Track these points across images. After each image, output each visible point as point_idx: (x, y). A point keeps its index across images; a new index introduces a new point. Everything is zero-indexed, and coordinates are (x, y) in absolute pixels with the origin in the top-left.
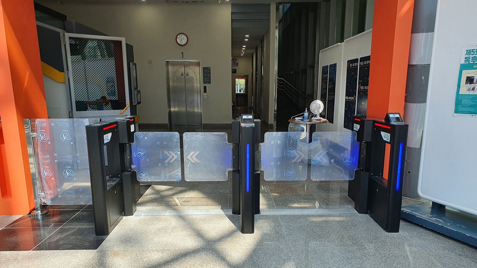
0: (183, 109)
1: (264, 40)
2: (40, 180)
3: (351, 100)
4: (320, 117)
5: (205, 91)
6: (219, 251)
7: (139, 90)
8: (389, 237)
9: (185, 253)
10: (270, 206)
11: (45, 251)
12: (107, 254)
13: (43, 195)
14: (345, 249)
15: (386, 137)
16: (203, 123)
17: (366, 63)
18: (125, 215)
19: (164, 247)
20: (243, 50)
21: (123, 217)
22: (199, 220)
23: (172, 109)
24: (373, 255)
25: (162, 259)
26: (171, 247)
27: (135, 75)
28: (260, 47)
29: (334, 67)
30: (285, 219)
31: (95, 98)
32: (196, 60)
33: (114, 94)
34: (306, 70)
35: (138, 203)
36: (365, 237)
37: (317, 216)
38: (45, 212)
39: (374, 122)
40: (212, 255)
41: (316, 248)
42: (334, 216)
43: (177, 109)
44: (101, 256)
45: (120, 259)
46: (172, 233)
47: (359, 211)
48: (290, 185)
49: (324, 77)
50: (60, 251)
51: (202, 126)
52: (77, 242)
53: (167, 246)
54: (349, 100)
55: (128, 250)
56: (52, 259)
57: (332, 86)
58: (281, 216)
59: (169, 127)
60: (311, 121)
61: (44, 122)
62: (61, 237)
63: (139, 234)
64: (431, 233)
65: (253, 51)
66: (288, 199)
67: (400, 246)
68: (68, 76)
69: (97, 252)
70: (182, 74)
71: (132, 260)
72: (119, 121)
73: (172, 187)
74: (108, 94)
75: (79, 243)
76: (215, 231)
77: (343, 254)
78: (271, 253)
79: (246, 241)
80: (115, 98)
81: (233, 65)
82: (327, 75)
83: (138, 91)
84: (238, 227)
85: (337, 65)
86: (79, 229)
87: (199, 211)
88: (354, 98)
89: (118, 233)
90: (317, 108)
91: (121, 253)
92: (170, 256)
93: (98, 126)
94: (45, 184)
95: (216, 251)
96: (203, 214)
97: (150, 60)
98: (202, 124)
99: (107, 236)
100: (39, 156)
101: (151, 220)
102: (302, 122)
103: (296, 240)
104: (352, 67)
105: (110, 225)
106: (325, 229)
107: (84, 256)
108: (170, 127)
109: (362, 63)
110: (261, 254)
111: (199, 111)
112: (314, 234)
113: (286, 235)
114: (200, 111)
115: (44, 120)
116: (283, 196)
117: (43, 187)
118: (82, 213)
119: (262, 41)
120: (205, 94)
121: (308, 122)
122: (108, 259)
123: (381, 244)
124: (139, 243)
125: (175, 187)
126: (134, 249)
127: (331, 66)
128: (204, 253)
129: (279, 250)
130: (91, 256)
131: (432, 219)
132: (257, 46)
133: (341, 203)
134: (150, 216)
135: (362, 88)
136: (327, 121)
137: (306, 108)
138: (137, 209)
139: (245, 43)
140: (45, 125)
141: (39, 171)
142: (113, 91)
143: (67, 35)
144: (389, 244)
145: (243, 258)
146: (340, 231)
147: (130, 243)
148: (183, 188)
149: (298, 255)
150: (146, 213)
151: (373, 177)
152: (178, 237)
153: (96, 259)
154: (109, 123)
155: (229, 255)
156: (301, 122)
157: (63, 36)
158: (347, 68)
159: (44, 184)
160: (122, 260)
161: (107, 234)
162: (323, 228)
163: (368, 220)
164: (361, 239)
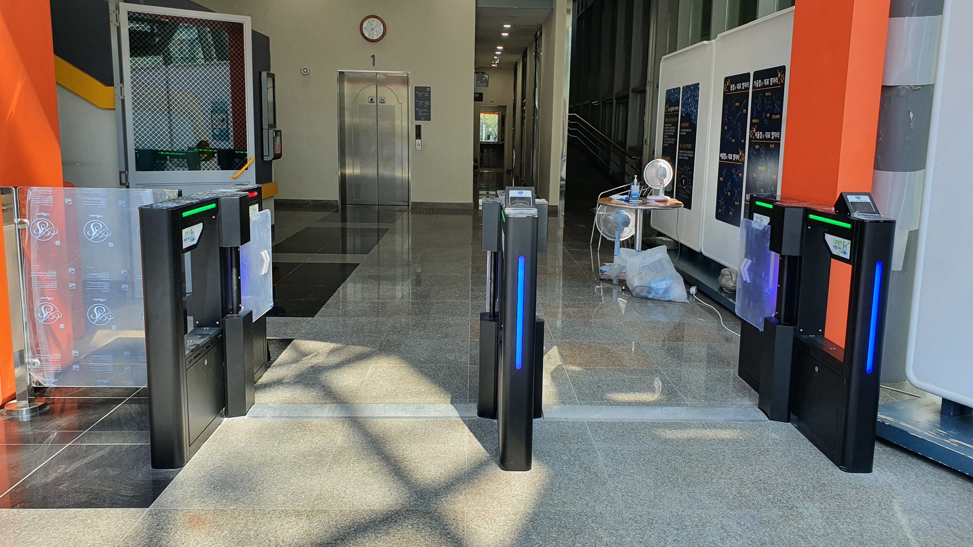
0: (371, 172)
1: (541, 34)
2: (32, 329)
3: (732, 160)
4: (665, 195)
5: (418, 136)
6: (448, 517)
7: (278, 129)
8: (850, 484)
9: (363, 521)
10: (564, 399)
11: (21, 510)
12: (174, 521)
13: (36, 365)
14: (753, 517)
15: (839, 248)
16: (412, 200)
17: (768, 82)
18: (227, 415)
19: (316, 503)
20: (496, 55)
21: (222, 419)
22: (400, 431)
23: (349, 171)
24: (824, 535)
25: (307, 537)
26: (330, 505)
27: (270, 99)
28: (534, 49)
29: (692, 91)
30: (603, 432)
31: (185, 143)
32: (402, 72)
33: (227, 136)
34: (627, 97)
35: (261, 385)
36: (795, 484)
37: (676, 427)
38: (40, 404)
39: (807, 211)
40: (430, 530)
41: (683, 513)
42: (715, 427)
43: (357, 171)
44: (158, 527)
45: (203, 537)
46: (334, 466)
47: (771, 413)
48: (606, 346)
49: (670, 112)
50: (57, 512)
51: (410, 207)
52: (103, 486)
53: (320, 501)
54: (728, 160)
55: (226, 509)
56: (32, 533)
57: (688, 130)
58: (591, 424)
59: (340, 208)
60: (647, 203)
61: (47, 195)
62: (67, 471)
63: (255, 467)
64: (950, 477)
65: (519, 57)
66: (605, 380)
67: (884, 511)
68: (121, 95)
69: (150, 515)
70: (372, 99)
71: (233, 538)
72: (222, 197)
73: (339, 345)
74: (213, 136)
75: (107, 489)
76: (436, 462)
77: (750, 531)
78: (575, 526)
79: (513, 492)
80: (227, 146)
81: (477, 83)
82: (676, 108)
83: (276, 132)
84: (493, 452)
85: (700, 86)
86: (113, 451)
87: (400, 409)
88: (740, 156)
89: (207, 461)
90: (659, 176)
91: (208, 519)
92: (328, 530)
93: (169, 209)
94: (42, 338)
95: (439, 517)
96: (408, 415)
97: (305, 69)
98: (410, 203)
99: (180, 471)
100: (32, 273)
101: (287, 429)
102: (627, 205)
103: (633, 490)
104: (735, 91)
105: (188, 441)
106: (697, 461)
107: (115, 526)
108: (342, 208)
109: (759, 83)
110: (551, 530)
111: (405, 175)
112: (673, 475)
113: (607, 476)
114: (407, 175)
115: (49, 190)
116: (591, 373)
117: (37, 345)
118: (127, 406)
119: (537, 39)
120: (418, 141)
121: (640, 204)
122: (174, 534)
123: (837, 503)
124: (254, 491)
125: (347, 344)
126: (242, 508)
127: (687, 88)
128: (410, 523)
129: (594, 518)
130: (133, 528)
131: (949, 442)
132: (527, 48)
133: (726, 393)
134: (286, 417)
135: (759, 135)
136: (681, 204)
137: (636, 176)
138: (256, 399)
139: (502, 41)
140: (49, 201)
141: (29, 306)
142: (224, 129)
143: (126, 8)
144: (856, 506)
145: (508, 539)
146: (732, 466)
147: (234, 489)
148: (364, 348)
149: (640, 532)
150: (275, 410)
151: (804, 337)
152: (350, 476)
153: (143, 535)
154: (198, 201)
155: (473, 530)
156: (624, 204)
157: (115, 10)
158: (724, 93)
159: (40, 339)
160: (209, 540)
161: (181, 465)
162: (693, 457)
163: (794, 438)
164: (786, 489)
